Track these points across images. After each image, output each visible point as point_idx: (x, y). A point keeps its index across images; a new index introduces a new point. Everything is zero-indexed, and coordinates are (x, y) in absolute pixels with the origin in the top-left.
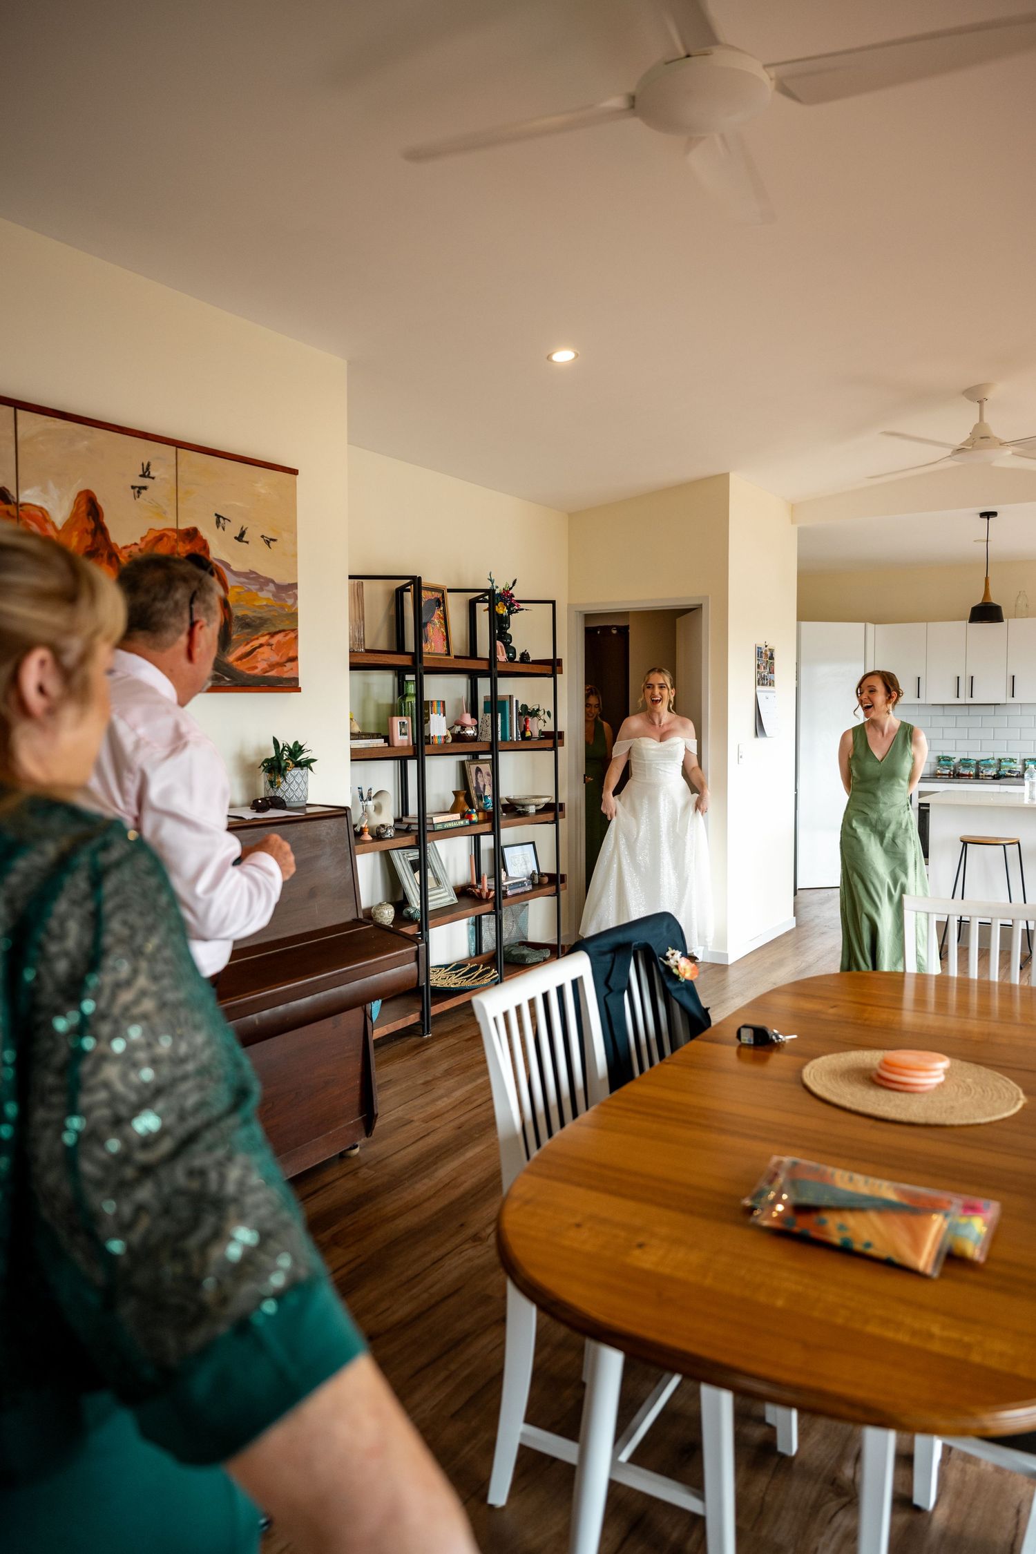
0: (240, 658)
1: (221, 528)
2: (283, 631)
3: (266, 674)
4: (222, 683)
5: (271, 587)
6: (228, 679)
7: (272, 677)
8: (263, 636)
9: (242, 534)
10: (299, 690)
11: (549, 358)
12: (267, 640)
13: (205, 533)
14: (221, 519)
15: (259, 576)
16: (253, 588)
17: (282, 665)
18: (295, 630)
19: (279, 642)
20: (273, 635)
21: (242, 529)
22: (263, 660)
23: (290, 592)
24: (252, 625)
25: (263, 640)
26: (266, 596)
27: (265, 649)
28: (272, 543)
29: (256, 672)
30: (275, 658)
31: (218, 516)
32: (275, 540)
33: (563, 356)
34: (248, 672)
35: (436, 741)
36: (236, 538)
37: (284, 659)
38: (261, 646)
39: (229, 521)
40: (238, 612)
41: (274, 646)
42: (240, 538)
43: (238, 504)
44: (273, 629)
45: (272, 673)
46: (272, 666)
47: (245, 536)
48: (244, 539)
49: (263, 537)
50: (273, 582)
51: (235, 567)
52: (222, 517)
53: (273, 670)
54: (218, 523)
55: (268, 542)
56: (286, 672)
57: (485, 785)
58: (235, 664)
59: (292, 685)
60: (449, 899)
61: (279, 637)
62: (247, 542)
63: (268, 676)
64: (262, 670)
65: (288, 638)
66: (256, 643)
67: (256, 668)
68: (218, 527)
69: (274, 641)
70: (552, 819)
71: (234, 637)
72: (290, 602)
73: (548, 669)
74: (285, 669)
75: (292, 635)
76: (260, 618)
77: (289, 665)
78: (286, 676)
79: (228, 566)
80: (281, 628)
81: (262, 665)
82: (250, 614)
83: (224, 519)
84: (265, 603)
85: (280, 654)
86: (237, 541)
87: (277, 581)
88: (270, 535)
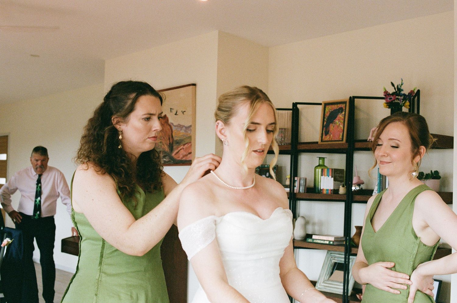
0: (176, 154)
2: (187, 143)
3: (183, 159)
4: (171, 163)
5: (184, 128)
6: (172, 161)
8: (182, 146)
9: (176, 113)
13: (168, 116)
14: (172, 110)
15: (181, 125)
16: (179, 129)
17: (186, 155)
18: (190, 142)
20: (184, 145)
21: (177, 110)
22: (181, 154)
23: (189, 129)
24: (178, 143)
25: (181, 147)
26: (182, 132)
27: (182, 151)
28: (184, 113)
29: (180, 158)
30: (185, 153)
31: (171, 109)
32: (185, 111)
34: (177, 159)
35: (325, 192)
37: (187, 153)
38: (181, 149)
39: (173, 109)
40: (175, 139)
41: (184, 149)
42: (176, 114)
43: (176, 103)
44: (184, 143)
45: (184, 159)
46: (184, 156)
48: (177, 114)
49: (182, 111)
50: (184, 126)
51: (175, 124)
55: (183, 113)
56: (188, 158)
58: (174, 156)
61: (186, 146)
62: (178, 115)
65: (189, 146)
66: (180, 149)
67: (179, 157)
68: (171, 112)
69: (184, 147)
71: (174, 147)
72: (189, 132)
74: (188, 157)
75: (190, 144)
76: (181, 140)
77: (189, 155)
78: (188, 159)
79: (172, 124)
80: (186, 142)
81: (181, 156)
82: (178, 139)
83: (172, 109)
84: (182, 134)
86: (175, 116)
87: (186, 126)
88: (183, 110)
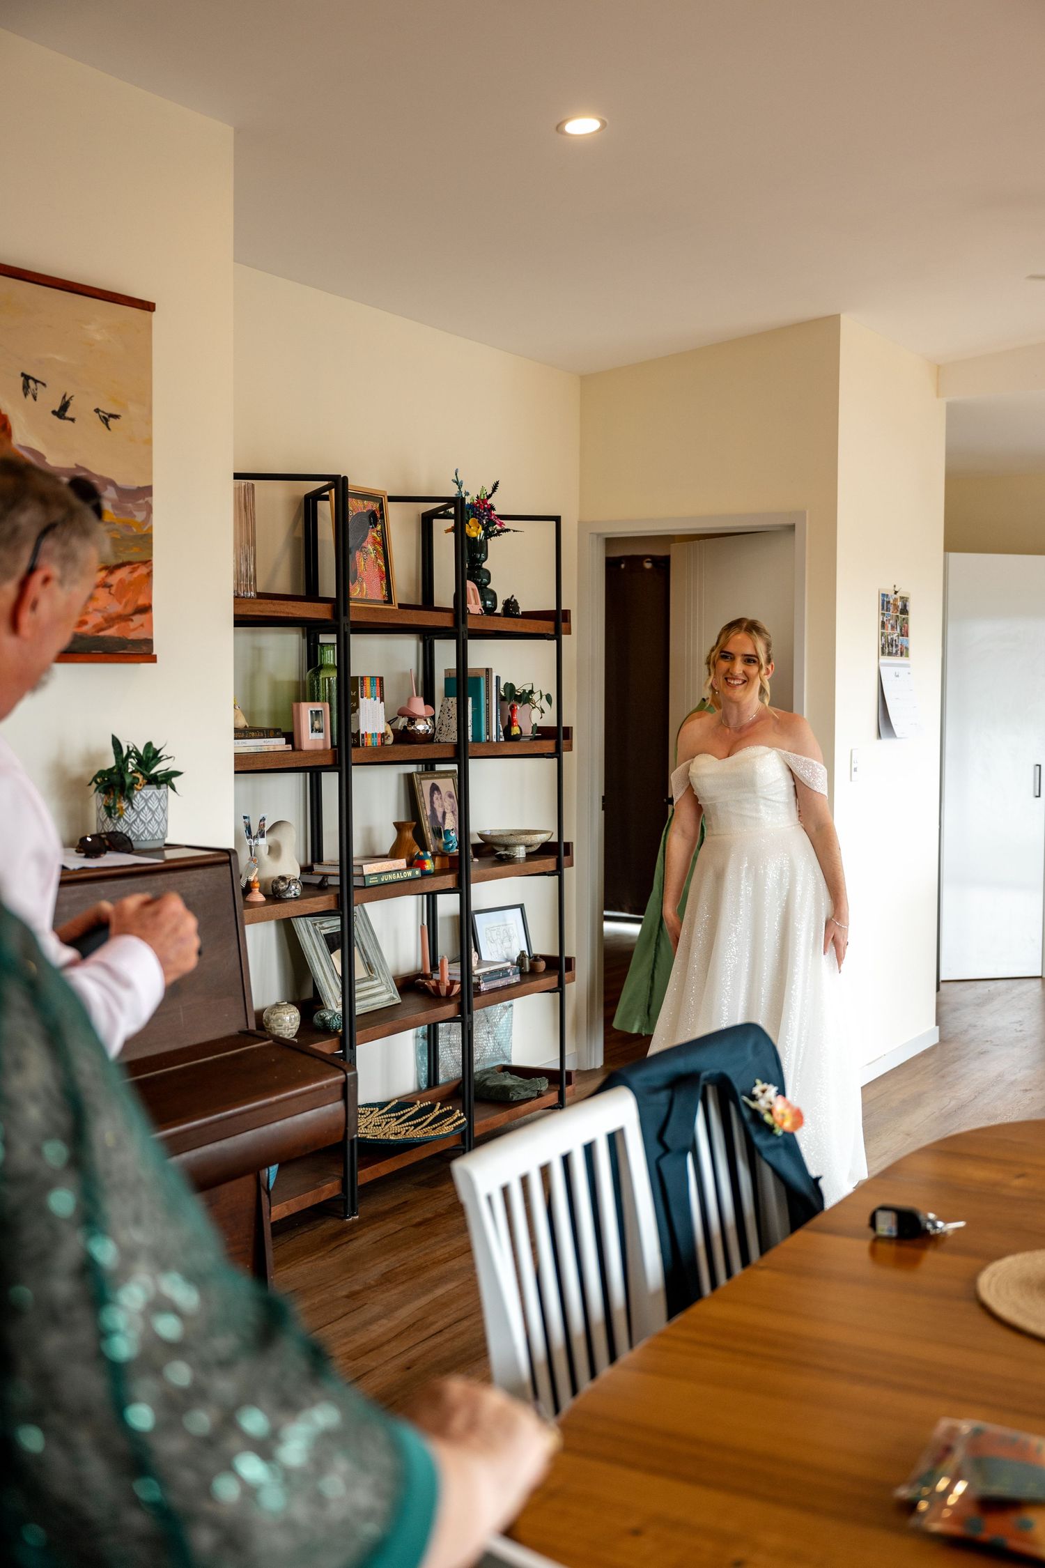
1: (30, 397)
2: (129, 563)
3: (102, 634)
5: (112, 493)
7: (111, 638)
9: (65, 406)
10: (153, 659)
11: (559, 128)
12: (103, 579)
14: (31, 382)
17: (125, 618)
18: (148, 562)
19: (121, 581)
20: (111, 569)
21: (64, 397)
22: (96, 610)
23: (141, 501)
27: (100, 593)
28: (112, 421)
29: (85, 629)
30: (116, 608)
31: (27, 378)
32: (116, 417)
33: (582, 126)
35: (369, 742)
36: (54, 412)
37: (130, 609)
39: (44, 384)
41: (113, 590)
42: (61, 413)
43: (58, 357)
44: (111, 560)
45: (111, 632)
46: (111, 621)
47: (70, 409)
48: (68, 414)
49: (97, 411)
50: (113, 483)
51: (52, 459)
52: (33, 379)
53: (110, 627)
54: (26, 388)
55: (105, 420)
56: (133, 631)
57: (444, 814)
59: (141, 651)
60: (386, 996)
61: (122, 574)
62: (73, 420)
63: (104, 637)
64: (94, 626)
65: (136, 575)
68: (26, 395)
69: (114, 579)
70: (553, 868)
72: (140, 516)
73: (547, 627)
74: (132, 625)
75: (143, 570)
77: (138, 619)
78: (133, 636)
79: (40, 457)
80: (125, 558)
81: (97, 619)
83: (36, 381)
85: (124, 600)
86: (55, 418)
87: (119, 483)
88: (109, 409)
